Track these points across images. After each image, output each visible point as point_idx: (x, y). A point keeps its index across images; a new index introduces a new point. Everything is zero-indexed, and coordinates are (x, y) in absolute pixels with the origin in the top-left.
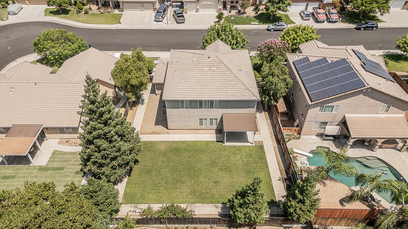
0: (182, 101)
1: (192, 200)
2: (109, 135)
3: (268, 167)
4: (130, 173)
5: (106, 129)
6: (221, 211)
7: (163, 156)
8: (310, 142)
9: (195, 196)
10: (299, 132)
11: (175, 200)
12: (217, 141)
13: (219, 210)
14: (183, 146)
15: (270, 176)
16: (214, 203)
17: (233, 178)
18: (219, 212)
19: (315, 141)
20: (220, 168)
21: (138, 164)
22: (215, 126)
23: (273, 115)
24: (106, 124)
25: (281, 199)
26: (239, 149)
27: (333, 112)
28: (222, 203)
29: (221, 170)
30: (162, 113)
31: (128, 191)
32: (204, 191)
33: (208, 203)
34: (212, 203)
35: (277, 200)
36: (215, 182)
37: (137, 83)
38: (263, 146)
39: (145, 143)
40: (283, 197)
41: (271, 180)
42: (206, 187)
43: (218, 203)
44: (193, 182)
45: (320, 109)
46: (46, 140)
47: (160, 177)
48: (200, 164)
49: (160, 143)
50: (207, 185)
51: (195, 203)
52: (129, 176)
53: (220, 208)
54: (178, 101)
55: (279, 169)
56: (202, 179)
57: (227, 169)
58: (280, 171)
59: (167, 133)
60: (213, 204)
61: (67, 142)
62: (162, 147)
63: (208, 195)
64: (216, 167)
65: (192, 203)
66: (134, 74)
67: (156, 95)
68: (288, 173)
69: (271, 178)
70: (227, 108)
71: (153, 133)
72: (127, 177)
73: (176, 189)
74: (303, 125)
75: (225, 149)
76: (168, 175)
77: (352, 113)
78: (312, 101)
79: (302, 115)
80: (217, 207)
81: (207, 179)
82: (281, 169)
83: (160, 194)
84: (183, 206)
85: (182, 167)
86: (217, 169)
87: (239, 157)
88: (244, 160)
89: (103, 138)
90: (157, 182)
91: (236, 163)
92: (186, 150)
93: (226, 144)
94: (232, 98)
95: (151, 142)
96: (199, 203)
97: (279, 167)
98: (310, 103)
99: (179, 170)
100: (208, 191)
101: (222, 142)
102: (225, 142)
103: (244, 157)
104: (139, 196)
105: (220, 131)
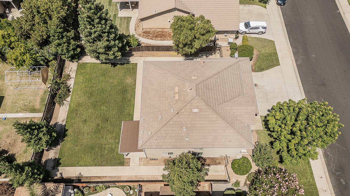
1: (72, 105)
3: (96, 166)
4: (104, 63)
6: (59, 124)
7: (118, 83)
9: (76, 106)
11: (74, 94)
13: (60, 123)
15: (85, 166)
18: (59, 122)
20: (100, 125)
21: (112, 67)
25: (60, 171)
29: (98, 125)
32: (79, 112)
34: (68, 117)
35: (59, 168)
36: (85, 120)
38: (123, 166)
40: (61, 174)
41: (80, 166)
42: (82, 114)
43: (66, 122)
44: (89, 104)
49: (134, 79)
52: (101, 63)
53: (61, 123)
55: (93, 177)
56: (90, 110)
57: (98, 130)
58: (90, 177)
60: (66, 118)
62: (129, 81)
63: (74, 115)
64: (101, 122)
65: (70, 105)
69: (83, 166)
73: (84, 93)
76: (98, 87)
80: (63, 121)
81: (89, 114)
83: (81, 83)
84: (69, 99)
86: (99, 122)
88: (107, 146)
90: (93, 81)
92: (124, 99)
96: (69, 109)
100: (78, 115)
104: (83, 71)
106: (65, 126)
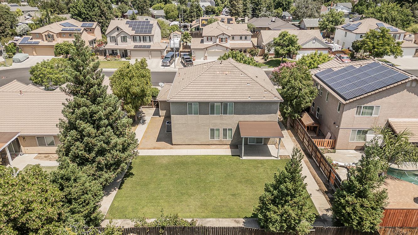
0: (191, 104)
1: (203, 214)
2: (96, 117)
4: (121, 185)
5: (94, 108)
6: (244, 227)
7: (166, 170)
8: (348, 155)
9: (207, 209)
10: (333, 146)
12: (232, 156)
14: (191, 159)
16: (233, 218)
17: (256, 191)
19: (355, 155)
20: (238, 180)
21: (132, 177)
22: (229, 140)
23: (297, 132)
24: (94, 101)
25: (325, 213)
26: (261, 162)
27: (373, 116)
28: (244, 218)
29: (240, 182)
30: (166, 131)
31: (116, 204)
32: (219, 204)
33: (225, 218)
34: (230, 217)
35: (321, 215)
36: (233, 195)
37: (139, 91)
39: (143, 158)
40: (327, 210)
42: (222, 200)
43: (239, 217)
44: (203, 195)
45: (357, 112)
46: (20, 155)
47: (160, 189)
48: (212, 177)
49: (162, 157)
50: (222, 197)
51: (207, 217)
52: (119, 189)
53: (242, 224)
54: (185, 103)
55: (316, 181)
56: (215, 192)
57: (247, 181)
58: (318, 184)
59: (171, 148)
60: (231, 219)
61: (46, 157)
62: (164, 161)
63: (224, 209)
64: (233, 180)
65: (203, 217)
66: (136, 81)
67: (160, 117)
68: (328, 185)
70: (244, 113)
71: (154, 148)
72: (117, 189)
73: (181, 202)
74: (337, 136)
75: (243, 162)
76: (171, 187)
77: (397, 117)
78: (345, 100)
79: (334, 123)
80: (237, 222)
81: (222, 192)
82: (318, 182)
83: (158, 208)
85: (189, 179)
86: (235, 182)
87: (261, 170)
88: (269, 172)
89: (88, 122)
90: (155, 195)
91: (258, 175)
92: (194, 163)
93: (244, 158)
94: (249, 100)
95: (151, 157)
96: (212, 217)
97: (315, 180)
98: (344, 102)
99: (185, 183)
100: (225, 204)
101: (239, 156)
102: (243, 156)
103: (269, 170)
104: (130, 209)
105: (235, 146)
106: (246, 217)
